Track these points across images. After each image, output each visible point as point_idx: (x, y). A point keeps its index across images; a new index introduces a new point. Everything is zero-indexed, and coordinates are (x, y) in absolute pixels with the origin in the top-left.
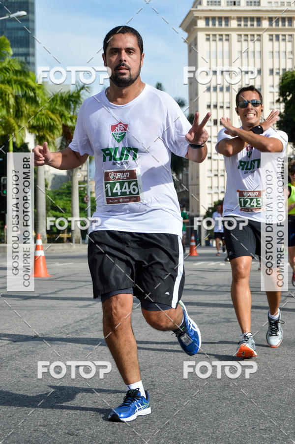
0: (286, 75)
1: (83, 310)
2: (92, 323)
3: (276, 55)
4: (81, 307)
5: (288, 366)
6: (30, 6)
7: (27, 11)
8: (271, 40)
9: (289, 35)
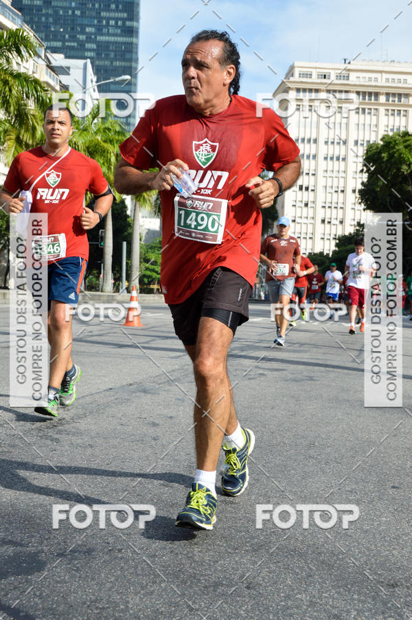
0: (371, 147)
1: (174, 361)
2: (183, 374)
3: (361, 127)
4: (172, 358)
5: (370, 427)
6: (133, 70)
7: (131, 76)
8: (358, 113)
9: (374, 109)
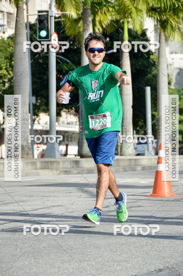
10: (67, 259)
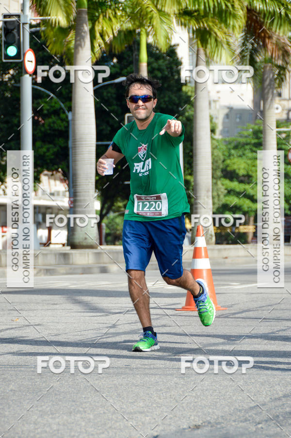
10: (48, 409)
